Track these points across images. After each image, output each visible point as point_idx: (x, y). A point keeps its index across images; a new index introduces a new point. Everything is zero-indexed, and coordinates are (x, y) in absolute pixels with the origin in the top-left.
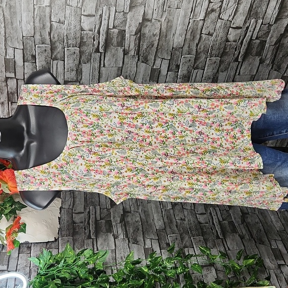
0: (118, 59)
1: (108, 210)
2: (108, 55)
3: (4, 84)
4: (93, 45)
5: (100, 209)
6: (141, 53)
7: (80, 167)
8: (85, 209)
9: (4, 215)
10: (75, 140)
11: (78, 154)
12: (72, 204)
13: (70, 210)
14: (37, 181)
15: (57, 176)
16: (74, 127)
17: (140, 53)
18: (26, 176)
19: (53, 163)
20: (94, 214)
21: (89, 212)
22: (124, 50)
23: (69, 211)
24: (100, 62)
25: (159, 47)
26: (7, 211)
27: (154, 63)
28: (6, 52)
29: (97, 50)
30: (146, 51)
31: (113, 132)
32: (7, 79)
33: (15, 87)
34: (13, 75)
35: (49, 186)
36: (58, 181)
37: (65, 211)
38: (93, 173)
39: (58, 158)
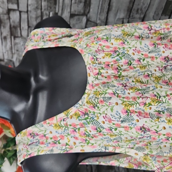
3: (6, 17)
7: (116, 108)
9: (7, 158)
10: (98, 74)
11: (110, 91)
14: (49, 141)
15: (79, 129)
16: (93, 60)
18: (32, 135)
19: (73, 110)
31: (145, 62)
32: (9, 11)
33: (18, 20)
34: (15, 7)
35: (67, 146)
36: (80, 138)
38: (135, 116)
39: (80, 102)
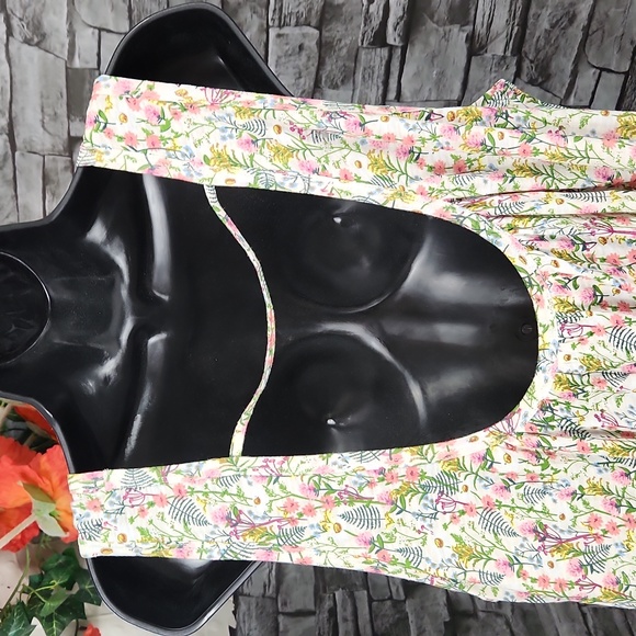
0: (449, 73)
1: (397, 604)
2: (416, 55)
4: (367, 19)
5: (371, 600)
6: (529, 48)
8: (318, 599)
9: (41, 619)
12: (273, 582)
13: (268, 603)
17: (526, 48)
20: (350, 618)
21: (333, 612)
22: (471, 39)
23: (264, 607)
24: (386, 84)
25: (594, 26)
26: (50, 606)
27: (572, 84)
28: (72, 45)
29: (379, 39)
30: (547, 40)
37: (253, 607)
